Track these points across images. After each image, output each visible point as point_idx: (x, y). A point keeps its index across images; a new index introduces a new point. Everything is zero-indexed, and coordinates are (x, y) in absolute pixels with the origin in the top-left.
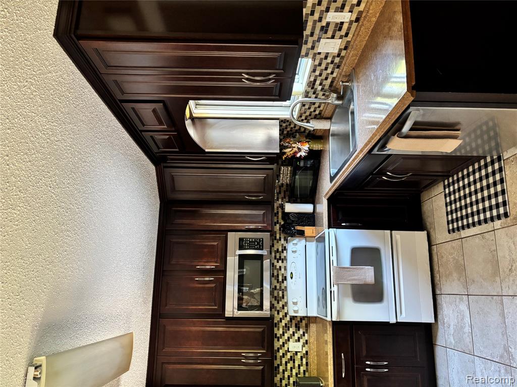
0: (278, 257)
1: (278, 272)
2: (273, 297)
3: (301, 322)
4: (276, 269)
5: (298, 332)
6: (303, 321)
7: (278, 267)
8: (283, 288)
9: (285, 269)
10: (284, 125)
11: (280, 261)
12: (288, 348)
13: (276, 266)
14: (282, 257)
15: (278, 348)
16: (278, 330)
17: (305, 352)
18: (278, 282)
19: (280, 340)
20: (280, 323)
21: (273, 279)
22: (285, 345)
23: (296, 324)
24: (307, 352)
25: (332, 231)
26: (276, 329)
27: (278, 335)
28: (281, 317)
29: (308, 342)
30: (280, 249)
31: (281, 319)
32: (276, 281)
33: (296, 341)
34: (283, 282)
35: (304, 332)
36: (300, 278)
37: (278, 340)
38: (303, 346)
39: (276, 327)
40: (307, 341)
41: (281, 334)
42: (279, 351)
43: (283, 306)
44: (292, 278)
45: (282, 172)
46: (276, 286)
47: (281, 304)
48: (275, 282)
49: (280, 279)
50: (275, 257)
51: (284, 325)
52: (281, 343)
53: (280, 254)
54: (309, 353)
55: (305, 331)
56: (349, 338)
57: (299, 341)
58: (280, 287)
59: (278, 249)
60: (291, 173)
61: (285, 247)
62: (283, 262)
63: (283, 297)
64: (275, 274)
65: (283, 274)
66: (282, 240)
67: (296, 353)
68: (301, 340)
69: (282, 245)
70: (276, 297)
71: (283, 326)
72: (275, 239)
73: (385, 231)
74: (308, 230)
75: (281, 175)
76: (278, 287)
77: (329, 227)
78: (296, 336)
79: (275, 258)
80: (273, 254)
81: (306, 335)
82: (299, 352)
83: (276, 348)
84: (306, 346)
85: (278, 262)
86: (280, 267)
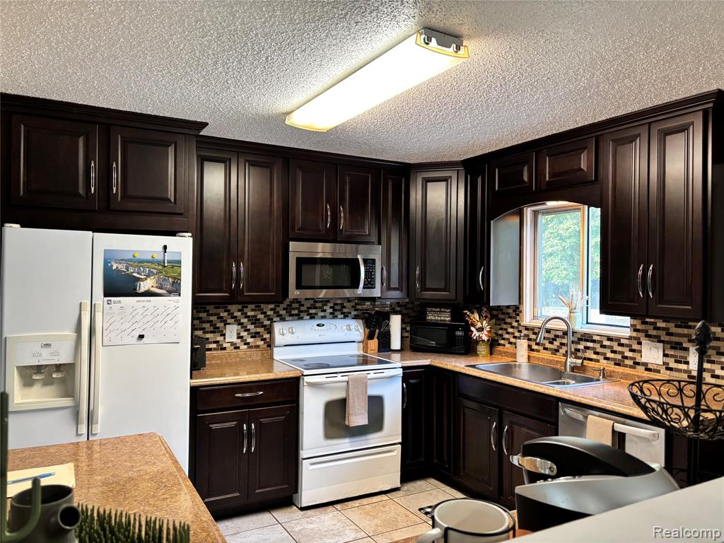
0: (336, 307)
1: (320, 308)
2: (290, 302)
3: (262, 340)
4: (323, 305)
5: (250, 336)
6: (263, 342)
7: (325, 308)
8: (302, 315)
9: (323, 317)
10: (510, 311)
11: (331, 311)
12: (229, 324)
13: (326, 305)
14: (336, 313)
15: (229, 311)
16: (252, 310)
17: (224, 346)
18: (309, 308)
19: (240, 313)
20: (260, 312)
21: (312, 302)
22: (233, 320)
23: (259, 333)
24: (225, 349)
25: (400, 372)
26: (253, 306)
27: (245, 310)
28: (268, 314)
29: (238, 350)
30: (345, 310)
31: (266, 313)
32: (309, 306)
33: (238, 334)
34: (308, 315)
35: (248, 343)
36: (320, 335)
37: (239, 311)
38: (232, 344)
39: (256, 307)
40: (238, 348)
41: (246, 313)
42: (225, 311)
43: (281, 315)
44: (318, 325)
45: (442, 310)
46: (303, 305)
47: (282, 312)
48: (308, 304)
49: (312, 311)
50: (337, 304)
51: (258, 317)
52: (235, 314)
53: (339, 310)
54: (223, 351)
55: (251, 344)
56: (280, 400)
57: (238, 338)
58: (302, 311)
59: (345, 307)
60: (441, 320)
61: (347, 316)
62: (331, 313)
63: (291, 315)
64: (318, 305)
65: (317, 314)
66: (355, 313)
67: (224, 335)
68: (239, 340)
69: (350, 313)
70: (291, 306)
71: (256, 316)
72: (357, 304)
73: (401, 436)
74: (374, 344)
75: (438, 309)
76: (302, 308)
77: (404, 368)
78: (244, 334)
79: (335, 304)
80: (339, 302)
81: (246, 346)
82: (225, 338)
83: (230, 307)
84: (233, 347)
85: (331, 307)
86: (325, 311)
